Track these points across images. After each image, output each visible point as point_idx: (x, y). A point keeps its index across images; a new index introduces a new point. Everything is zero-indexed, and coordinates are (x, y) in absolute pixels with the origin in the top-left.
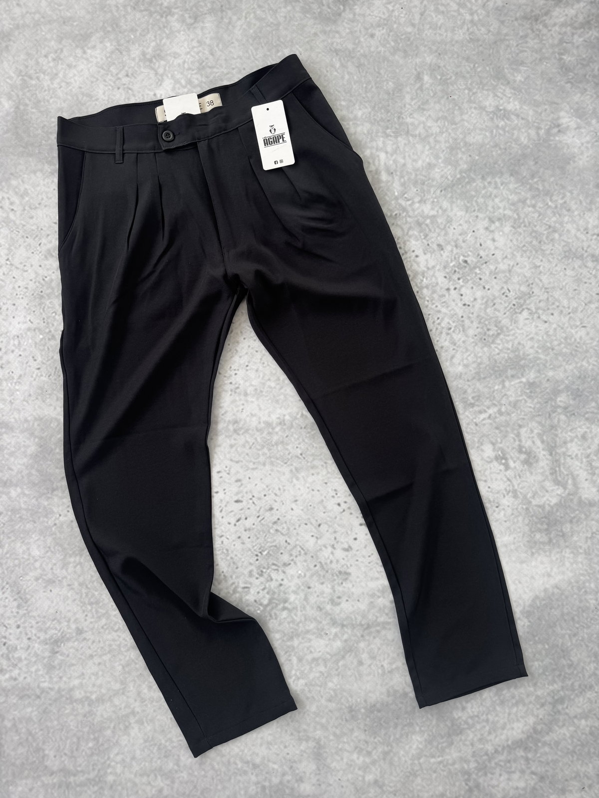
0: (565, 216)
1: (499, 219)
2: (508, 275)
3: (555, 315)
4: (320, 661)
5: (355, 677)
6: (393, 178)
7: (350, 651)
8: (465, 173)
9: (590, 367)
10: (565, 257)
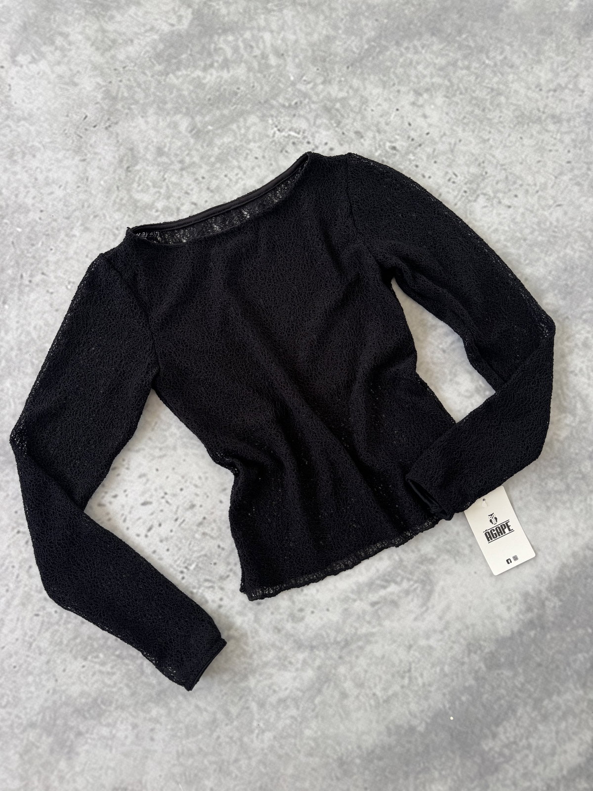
0: (508, 74)
1: (427, 90)
2: (451, 156)
3: (520, 196)
4: (288, 703)
5: (340, 715)
6: (285, 60)
7: (328, 680)
8: (374, 41)
9: (577, 255)
10: (519, 123)
